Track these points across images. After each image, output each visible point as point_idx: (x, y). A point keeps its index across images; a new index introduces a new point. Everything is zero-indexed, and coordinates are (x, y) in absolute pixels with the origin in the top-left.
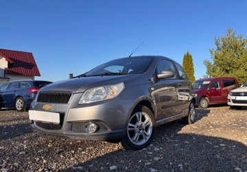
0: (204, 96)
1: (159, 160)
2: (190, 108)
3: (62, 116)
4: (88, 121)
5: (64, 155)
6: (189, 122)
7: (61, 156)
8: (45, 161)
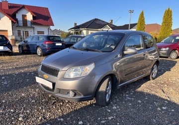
0: (175, 50)
1: (112, 119)
2: (152, 69)
3: (54, 84)
4: (69, 90)
5: (56, 107)
6: (151, 78)
7: (54, 107)
8: (44, 111)
